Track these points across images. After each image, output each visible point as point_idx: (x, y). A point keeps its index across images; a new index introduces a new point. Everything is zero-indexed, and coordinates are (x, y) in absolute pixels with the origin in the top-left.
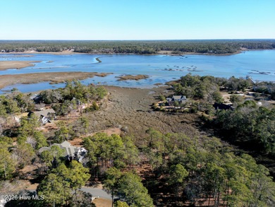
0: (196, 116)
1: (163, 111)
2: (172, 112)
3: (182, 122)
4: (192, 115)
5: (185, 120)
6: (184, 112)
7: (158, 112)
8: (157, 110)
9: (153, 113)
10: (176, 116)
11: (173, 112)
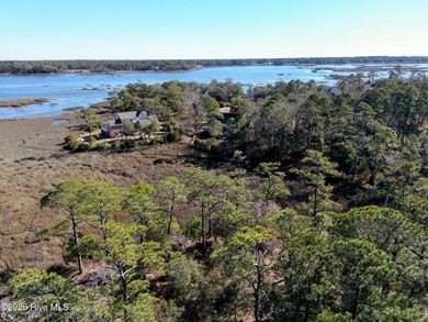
0: (181, 146)
1: (99, 149)
2: (122, 147)
3: (155, 163)
4: (172, 145)
5: (161, 157)
6: (151, 143)
7: (83, 154)
8: (81, 149)
9: (71, 159)
10: (134, 154)
11: (127, 147)
